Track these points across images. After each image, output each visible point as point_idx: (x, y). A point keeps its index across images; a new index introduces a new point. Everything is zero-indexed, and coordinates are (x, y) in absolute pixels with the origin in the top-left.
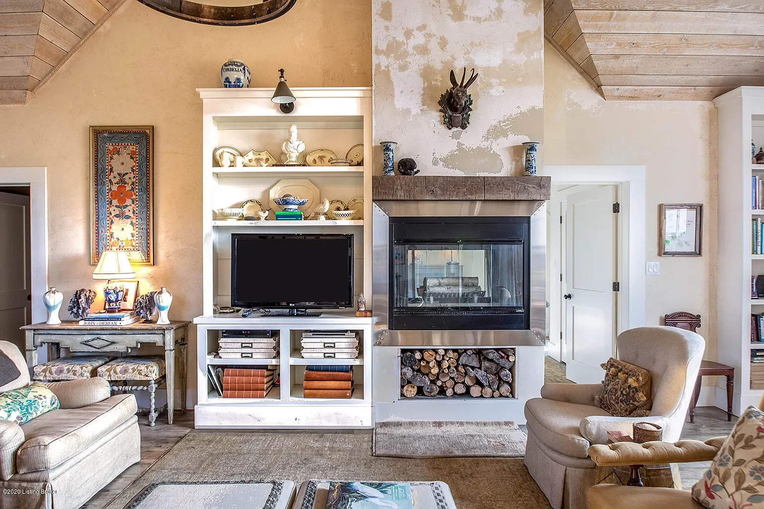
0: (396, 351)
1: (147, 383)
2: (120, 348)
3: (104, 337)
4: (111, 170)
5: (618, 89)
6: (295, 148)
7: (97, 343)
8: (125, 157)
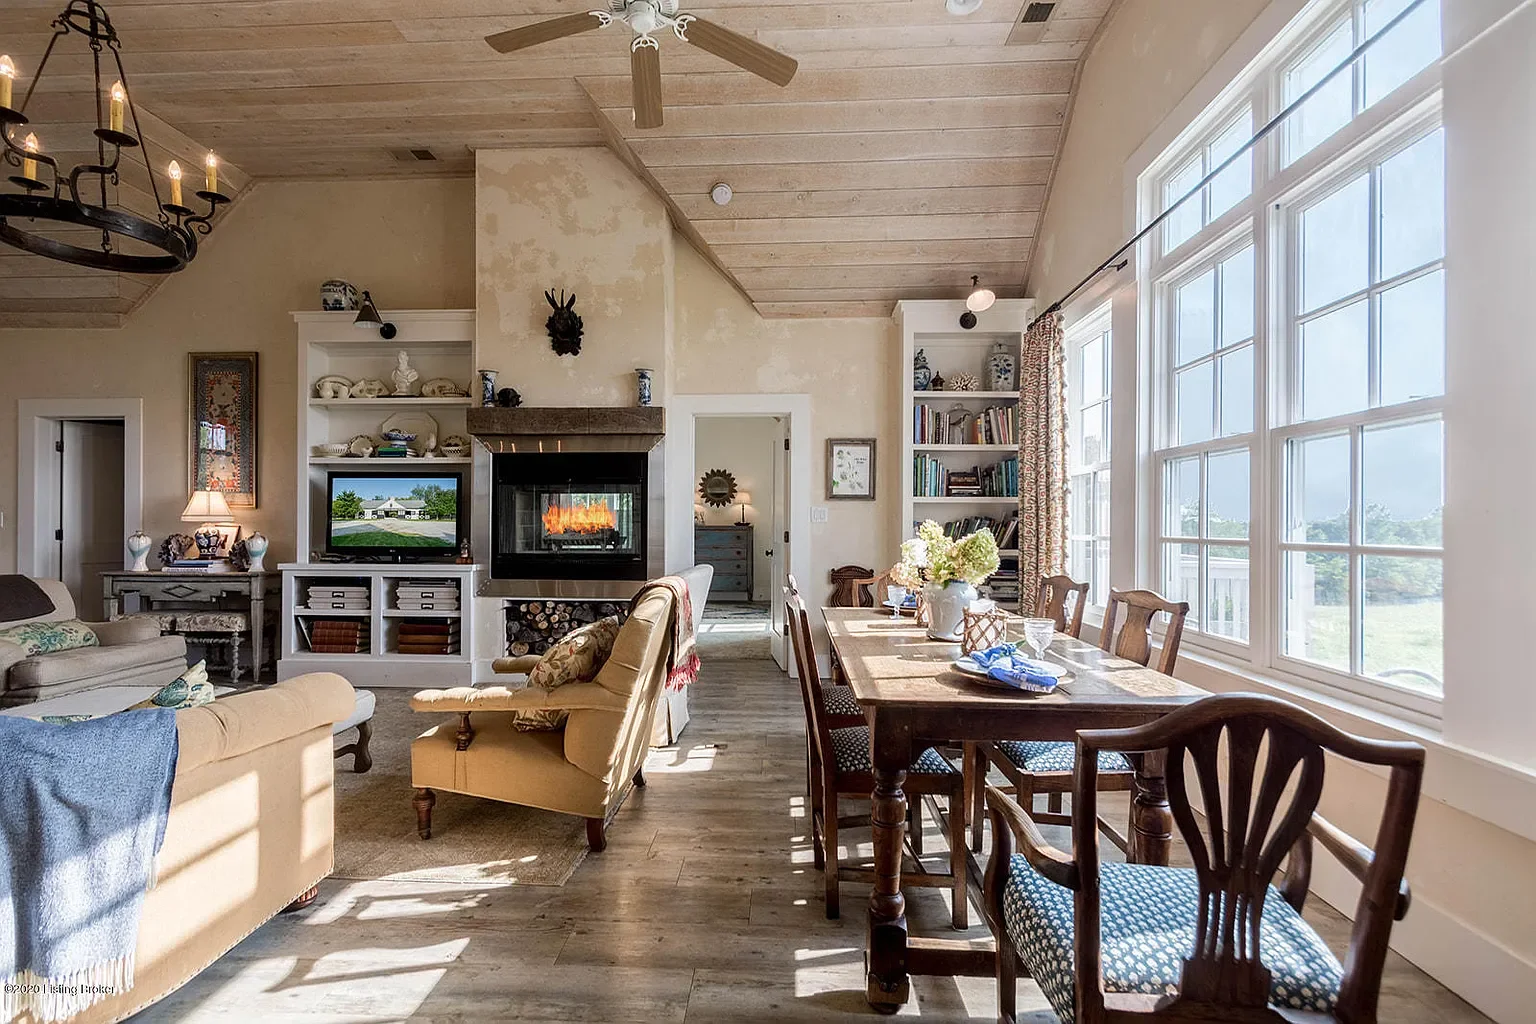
0: (502, 603)
1: (229, 635)
2: (203, 597)
3: (186, 585)
4: (212, 403)
5: (773, 306)
6: (406, 376)
7: (180, 592)
8: (226, 386)
